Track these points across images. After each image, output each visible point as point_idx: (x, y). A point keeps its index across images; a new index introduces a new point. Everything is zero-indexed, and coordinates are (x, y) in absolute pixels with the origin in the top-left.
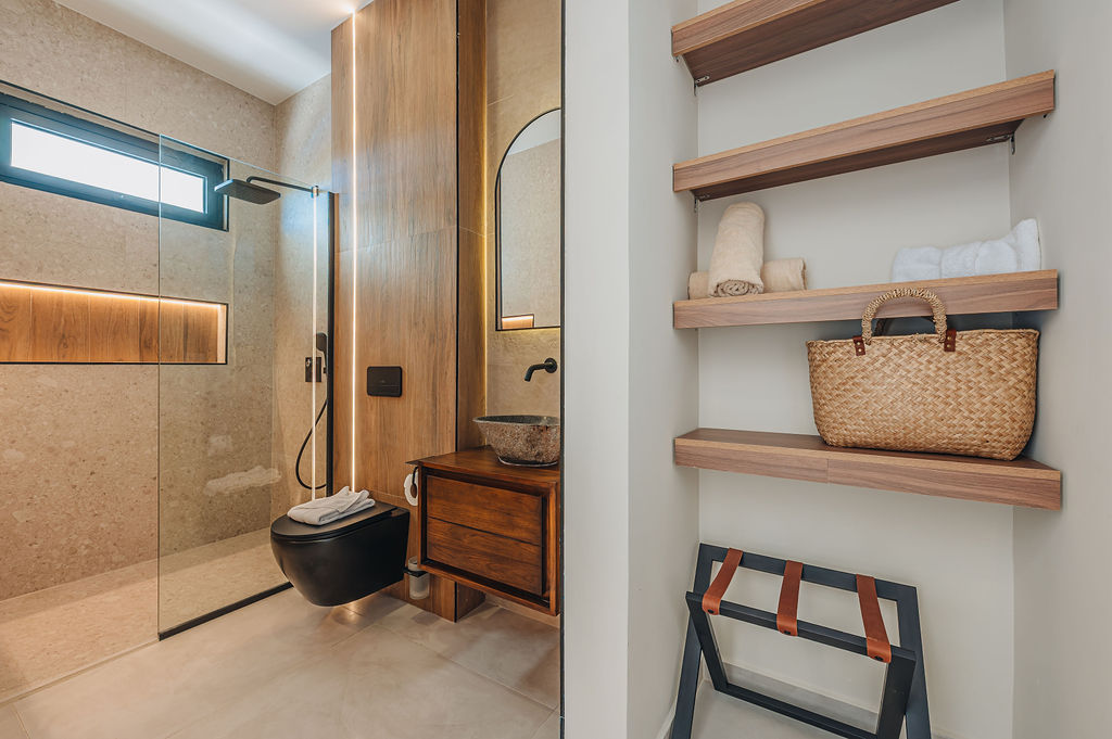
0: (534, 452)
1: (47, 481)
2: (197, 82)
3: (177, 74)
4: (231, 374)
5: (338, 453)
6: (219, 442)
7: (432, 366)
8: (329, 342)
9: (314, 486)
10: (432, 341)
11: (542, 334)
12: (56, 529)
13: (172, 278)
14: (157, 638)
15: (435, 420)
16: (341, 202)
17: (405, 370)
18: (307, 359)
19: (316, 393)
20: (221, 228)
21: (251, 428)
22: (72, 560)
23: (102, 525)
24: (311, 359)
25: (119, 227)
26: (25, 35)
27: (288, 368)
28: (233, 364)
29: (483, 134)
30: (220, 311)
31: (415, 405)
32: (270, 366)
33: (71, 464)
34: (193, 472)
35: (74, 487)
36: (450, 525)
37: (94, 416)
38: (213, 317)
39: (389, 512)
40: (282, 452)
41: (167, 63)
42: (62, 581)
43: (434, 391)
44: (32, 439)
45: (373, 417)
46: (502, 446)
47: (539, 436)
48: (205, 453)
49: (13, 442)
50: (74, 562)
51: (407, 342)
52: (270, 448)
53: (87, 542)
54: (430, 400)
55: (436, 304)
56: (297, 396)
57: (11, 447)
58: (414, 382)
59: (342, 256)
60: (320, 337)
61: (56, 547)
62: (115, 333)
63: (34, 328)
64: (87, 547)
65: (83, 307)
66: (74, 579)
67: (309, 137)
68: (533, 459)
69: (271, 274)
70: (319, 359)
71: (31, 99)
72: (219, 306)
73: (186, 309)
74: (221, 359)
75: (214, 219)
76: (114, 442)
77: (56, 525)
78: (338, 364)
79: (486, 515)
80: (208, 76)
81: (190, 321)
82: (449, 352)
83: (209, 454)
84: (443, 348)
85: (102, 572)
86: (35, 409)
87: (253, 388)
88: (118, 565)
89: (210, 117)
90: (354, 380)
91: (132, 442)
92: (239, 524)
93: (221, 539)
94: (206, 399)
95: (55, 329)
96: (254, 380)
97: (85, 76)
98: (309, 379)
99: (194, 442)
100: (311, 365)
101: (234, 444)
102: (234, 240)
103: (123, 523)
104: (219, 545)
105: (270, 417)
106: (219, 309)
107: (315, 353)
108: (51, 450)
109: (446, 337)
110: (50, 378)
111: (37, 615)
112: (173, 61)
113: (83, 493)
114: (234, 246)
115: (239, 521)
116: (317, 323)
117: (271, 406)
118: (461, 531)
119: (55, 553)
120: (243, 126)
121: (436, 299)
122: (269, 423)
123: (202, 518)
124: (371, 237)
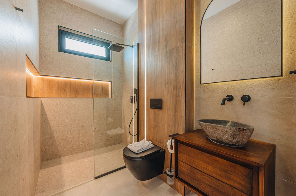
0: (235, 141)
1: (74, 128)
2: (104, 21)
3: (99, 19)
4: (113, 101)
5: (140, 126)
6: (110, 119)
7: (174, 98)
8: (138, 92)
9: (134, 135)
10: (174, 89)
11: (224, 84)
12: (76, 140)
13: (99, 75)
14: (94, 178)
15: (175, 118)
16: (141, 46)
17: (164, 100)
18: (131, 96)
19: (134, 106)
20: (109, 60)
21: (117, 116)
22: (79, 148)
23: (85, 140)
24: (132, 97)
25: (87, 62)
26: (67, 14)
27: (126, 99)
28: (113, 98)
29: (194, 6)
30: (110, 84)
31: (167, 112)
32: (122, 98)
33: (78, 124)
34: (104, 127)
35: (79, 129)
36: (190, 166)
37: (83, 111)
38: (108, 85)
39: (159, 150)
40: (125, 123)
41: (97, 17)
42: (77, 153)
43: (175, 108)
44: (70, 117)
45: (152, 116)
46: (215, 135)
47: (238, 133)
48: (107, 122)
49: (67, 118)
50: (79, 149)
51: (164, 90)
52: (122, 121)
53: (82, 144)
54: (174, 111)
55: (176, 75)
56: (128, 107)
57: (66, 119)
58: (167, 104)
59: (142, 63)
60: (135, 90)
61: (76, 144)
62: (87, 90)
63: (71, 90)
64: (82, 145)
65: (80, 83)
66: (79, 153)
67: (131, 30)
68: (234, 143)
69: (122, 73)
70: (134, 96)
71: (69, 31)
72: (109, 82)
73: (102, 83)
74: (110, 97)
75: (108, 59)
76: (87, 118)
77: (76, 139)
78: (141, 98)
79: (210, 168)
80: (106, 19)
81: (103, 87)
82: (182, 92)
83: (108, 123)
84: (179, 92)
85: (85, 151)
86: (71, 110)
87: (118, 105)
88: (88, 150)
89: (107, 30)
90: (145, 103)
91: (91, 119)
92: (115, 142)
93: (111, 145)
94: (107, 108)
95: (75, 89)
96: (118, 102)
97: (80, 23)
98: (132, 102)
99: (104, 119)
100: (132, 98)
101: (113, 120)
102: (113, 64)
103: (89, 139)
104: (110, 147)
105: (122, 113)
106: (109, 83)
107: (134, 95)
108: (74, 120)
109: (180, 87)
110: (74, 102)
111: (71, 163)
112: (98, 16)
113: (81, 131)
114: (113, 66)
115: (115, 141)
116: (134, 86)
117: (122, 110)
118: (196, 171)
119: (76, 146)
120: (114, 31)
121: (176, 73)
122: (121, 114)
123: (106, 139)
124: (151, 55)
